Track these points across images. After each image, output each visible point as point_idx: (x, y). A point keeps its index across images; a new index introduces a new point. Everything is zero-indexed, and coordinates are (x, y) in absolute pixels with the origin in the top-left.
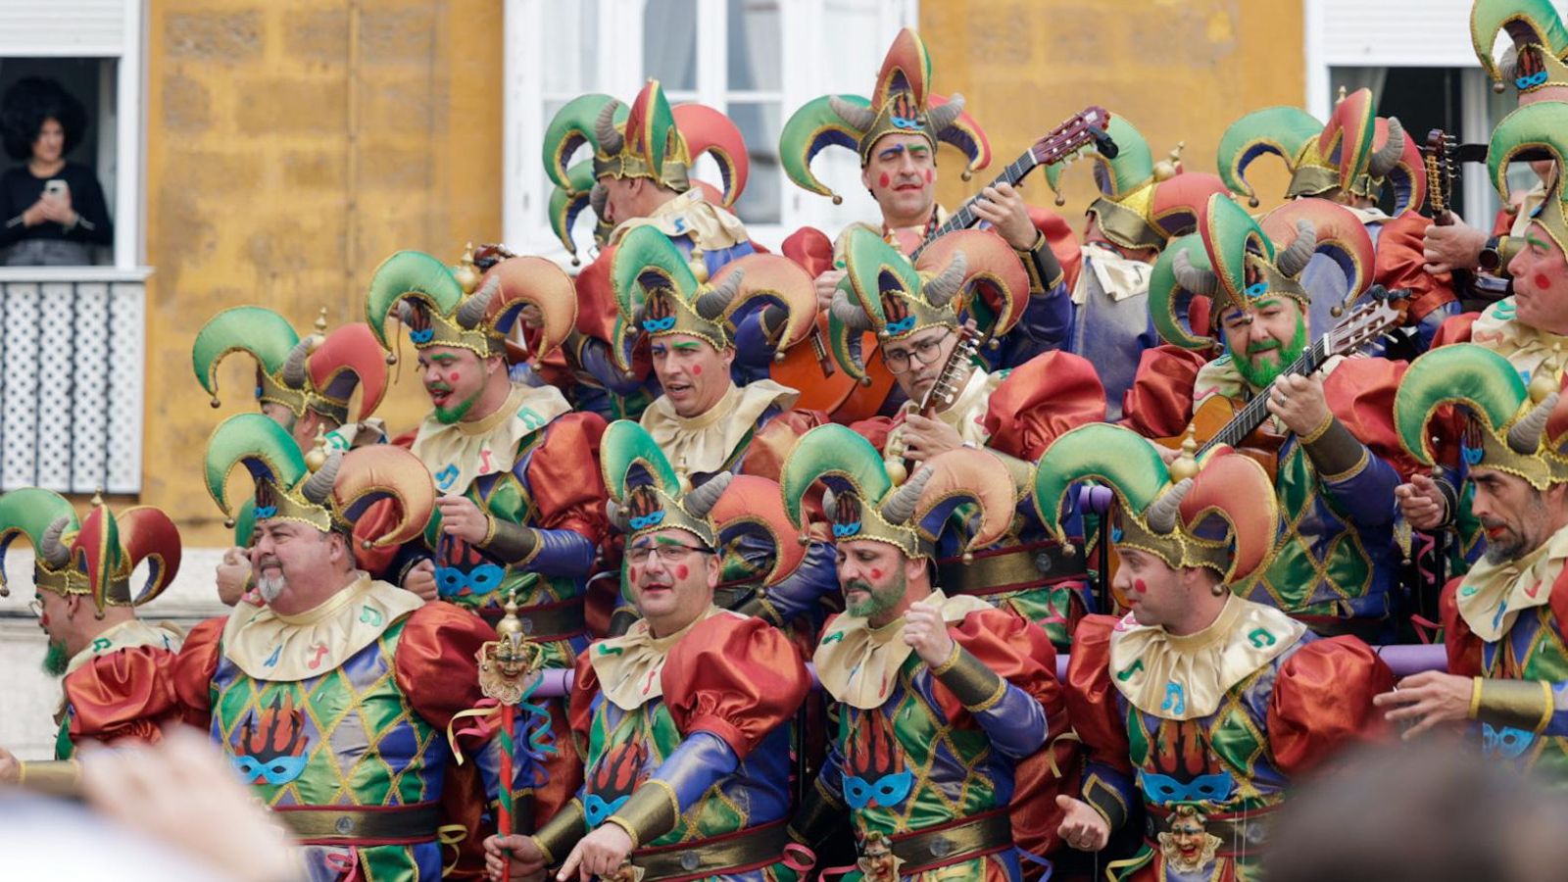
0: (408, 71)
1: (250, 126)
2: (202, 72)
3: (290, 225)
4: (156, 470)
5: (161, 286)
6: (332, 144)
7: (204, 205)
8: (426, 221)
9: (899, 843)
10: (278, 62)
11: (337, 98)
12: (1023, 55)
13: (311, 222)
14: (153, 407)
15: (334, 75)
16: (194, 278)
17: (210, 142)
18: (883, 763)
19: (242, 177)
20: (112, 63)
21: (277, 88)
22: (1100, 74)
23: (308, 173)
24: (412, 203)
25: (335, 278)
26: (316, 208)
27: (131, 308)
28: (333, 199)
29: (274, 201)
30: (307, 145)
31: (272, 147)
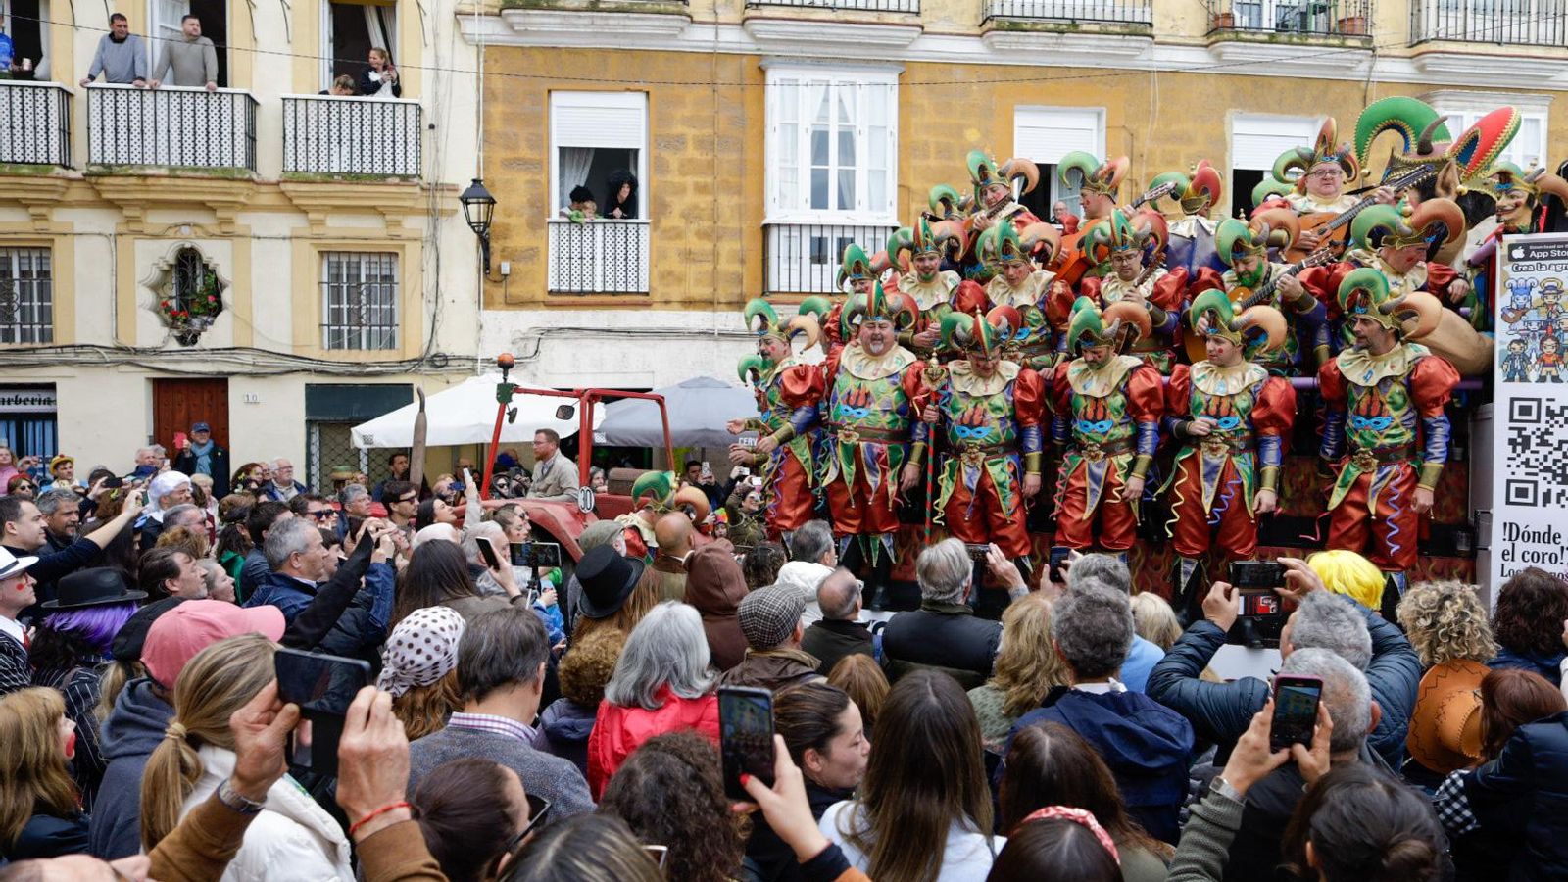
0: (734, 156)
1: (683, 174)
2: (666, 154)
3: (696, 207)
4: (654, 285)
5: (655, 225)
6: (709, 180)
7: (668, 199)
8: (739, 206)
9: (1102, 447)
10: (691, 152)
11: (711, 165)
12: (926, 156)
13: (702, 205)
14: (652, 265)
15: (710, 157)
16: (665, 223)
17: (668, 178)
18: (1100, 416)
19: (681, 190)
20: (636, 152)
21: (691, 160)
22: (951, 164)
23: (701, 189)
24: (735, 200)
25: (711, 223)
26: (704, 201)
27: (645, 232)
28: (709, 198)
29: (690, 198)
30: (701, 180)
31: (690, 181)
